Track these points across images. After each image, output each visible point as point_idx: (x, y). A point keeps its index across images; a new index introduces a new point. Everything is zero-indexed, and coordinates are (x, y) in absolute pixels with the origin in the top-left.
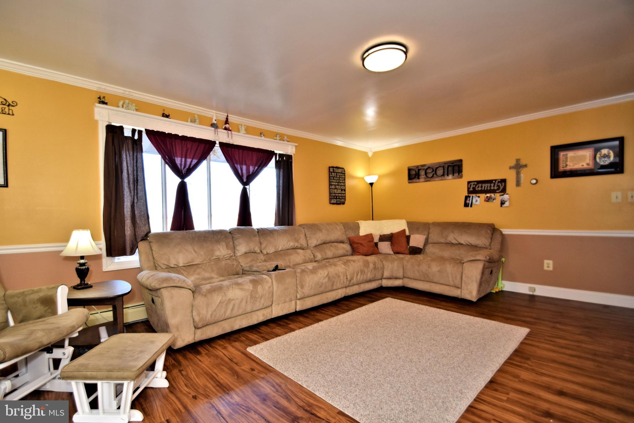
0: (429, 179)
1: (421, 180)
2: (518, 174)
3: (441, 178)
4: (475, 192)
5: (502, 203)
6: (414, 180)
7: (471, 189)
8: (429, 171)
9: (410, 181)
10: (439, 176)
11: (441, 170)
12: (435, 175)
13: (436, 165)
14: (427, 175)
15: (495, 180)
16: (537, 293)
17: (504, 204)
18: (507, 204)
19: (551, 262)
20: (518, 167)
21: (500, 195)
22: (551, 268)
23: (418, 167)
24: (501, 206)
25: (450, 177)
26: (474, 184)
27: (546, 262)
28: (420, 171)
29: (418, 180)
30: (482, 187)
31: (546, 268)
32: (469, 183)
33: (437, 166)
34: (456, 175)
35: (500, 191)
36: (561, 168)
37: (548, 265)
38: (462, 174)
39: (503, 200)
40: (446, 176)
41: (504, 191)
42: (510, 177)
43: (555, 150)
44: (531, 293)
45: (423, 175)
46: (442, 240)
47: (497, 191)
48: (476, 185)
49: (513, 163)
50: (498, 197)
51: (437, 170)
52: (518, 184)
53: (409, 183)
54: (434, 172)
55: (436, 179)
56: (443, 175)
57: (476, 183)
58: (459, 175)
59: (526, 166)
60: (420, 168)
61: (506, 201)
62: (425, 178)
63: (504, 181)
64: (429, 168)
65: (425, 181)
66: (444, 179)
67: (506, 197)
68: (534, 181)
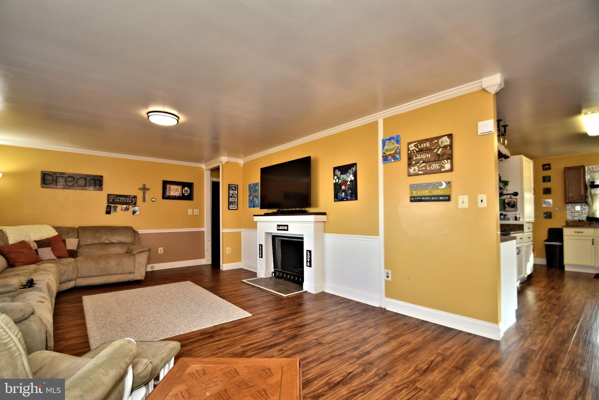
0: (68, 187)
1: (59, 187)
2: (144, 194)
3: (81, 188)
4: (114, 202)
5: (134, 212)
6: (50, 186)
7: (111, 200)
8: (69, 179)
9: (44, 186)
10: (80, 186)
11: (83, 181)
12: (76, 184)
13: (77, 176)
14: (67, 183)
15: (130, 196)
16: (155, 269)
17: (136, 213)
18: (138, 213)
19: (162, 248)
20: (144, 189)
21: (132, 207)
22: (162, 252)
23: (55, 173)
24: (133, 214)
25: (92, 188)
26: (113, 197)
27: (160, 249)
28: (58, 178)
29: (54, 186)
30: (120, 199)
31: (159, 253)
32: (109, 195)
33: (79, 177)
34: (98, 187)
35: (132, 204)
36: (168, 194)
37: (161, 250)
38: (102, 188)
39: (135, 210)
40: (88, 187)
41: (135, 204)
42: (139, 195)
43: (165, 183)
44: (152, 270)
45: (62, 182)
46: (96, 241)
47: (131, 204)
48: (115, 198)
49: (141, 186)
50: (131, 209)
51: (78, 180)
52: (144, 200)
53: (42, 187)
54: (75, 182)
55: (77, 188)
56: (85, 185)
57: (115, 196)
58: (100, 188)
59: (149, 189)
60: (58, 176)
61: (137, 211)
62: (64, 186)
63: (135, 197)
64: (69, 177)
65: (64, 189)
66: (85, 189)
67: (136, 208)
68: (153, 200)
